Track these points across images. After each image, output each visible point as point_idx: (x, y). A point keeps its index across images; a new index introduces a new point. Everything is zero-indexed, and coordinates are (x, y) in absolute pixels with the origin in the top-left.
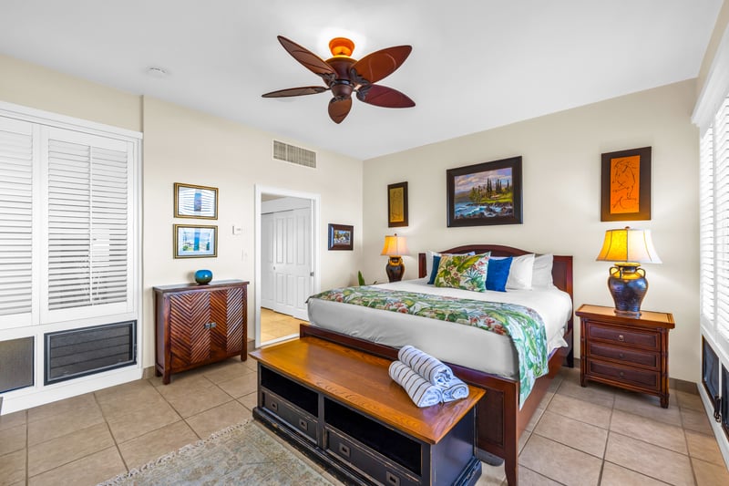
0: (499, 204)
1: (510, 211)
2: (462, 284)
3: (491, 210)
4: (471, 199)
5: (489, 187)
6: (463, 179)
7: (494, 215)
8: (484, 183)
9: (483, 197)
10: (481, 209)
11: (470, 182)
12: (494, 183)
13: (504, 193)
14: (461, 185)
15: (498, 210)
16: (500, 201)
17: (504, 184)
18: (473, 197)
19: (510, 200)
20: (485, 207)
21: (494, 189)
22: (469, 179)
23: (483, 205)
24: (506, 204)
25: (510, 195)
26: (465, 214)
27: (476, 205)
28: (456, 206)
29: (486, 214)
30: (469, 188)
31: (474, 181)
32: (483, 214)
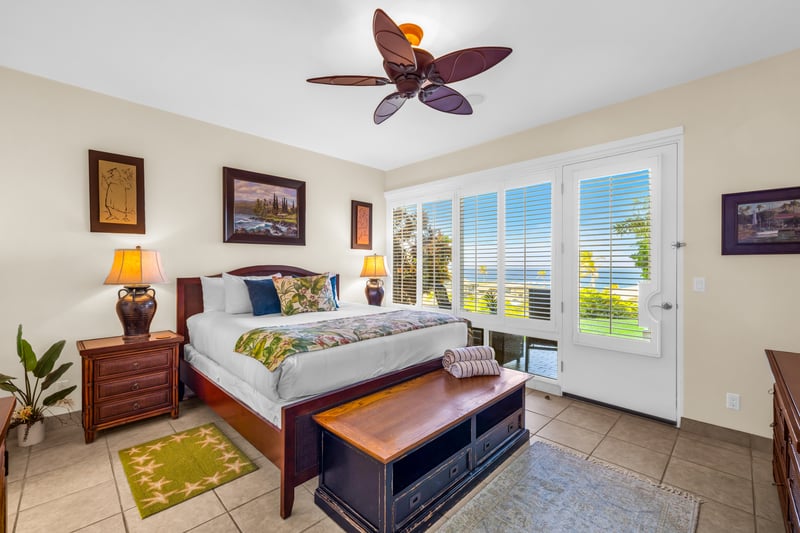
0: (285, 224)
1: (296, 232)
2: (320, 306)
3: (277, 229)
4: (255, 211)
5: (275, 204)
6: (246, 186)
7: (280, 234)
8: (269, 198)
9: (269, 212)
10: (266, 226)
11: (254, 192)
12: (280, 200)
13: (290, 214)
14: (241, 192)
15: (284, 229)
16: (286, 220)
17: (290, 203)
18: (257, 210)
19: (295, 221)
20: (271, 224)
21: (280, 207)
22: (254, 188)
23: (268, 221)
24: (291, 224)
25: (294, 216)
26: (248, 228)
27: (262, 220)
28: (236, 217)
29: (272, 232)
30: (253, 198)
31: (259, 191)
32: (269, 231)
